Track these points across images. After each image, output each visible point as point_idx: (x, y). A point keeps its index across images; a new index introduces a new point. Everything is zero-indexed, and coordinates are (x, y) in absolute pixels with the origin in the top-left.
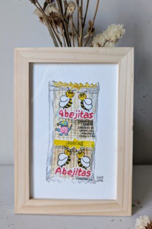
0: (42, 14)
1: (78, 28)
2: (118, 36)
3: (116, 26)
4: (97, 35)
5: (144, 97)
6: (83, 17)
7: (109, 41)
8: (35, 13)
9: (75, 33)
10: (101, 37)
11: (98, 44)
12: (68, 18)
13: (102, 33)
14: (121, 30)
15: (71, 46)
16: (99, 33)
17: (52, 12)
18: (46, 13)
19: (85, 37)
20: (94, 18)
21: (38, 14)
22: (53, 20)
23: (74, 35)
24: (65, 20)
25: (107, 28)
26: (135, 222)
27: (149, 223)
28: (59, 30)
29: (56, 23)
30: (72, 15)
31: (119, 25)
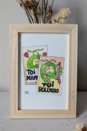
0: (21, 2)
1: (43, 10)
2: (67, 15)
3: (65, 9)
4: (54, 15)
5: (82, 52)
6: (46, 3)
9: (41, 13)
11: (55, 20)
12: (37, 4)
13: (57, 13)
14: (68, 11)
15: (39, 23)
17: (27, 1)
18: (23, 1)
19: (47, 16)
20: (52, 4)
21: (19, 2)
22: (27, 6)
23: (40, 15)
24: (35, 5)
26: (76, 126)
27: (84, 127)
28: (32, 11)
29: (30, 7)
30: (38, 3)
31: (67, 8)
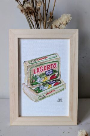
0: (22, 8)
1: (44, 16)
2: (68, 21)
3: (66, 15)
4: (55, 20)
5: (83, 57)
6: (47, 9)
7: (62, 24)
8: (18, 7)
9: (42, 19)
10: (57, 22)
11: (56, 26)
12: (38, 10)
13: (58, 19)
14: (69, 18)
15: (39, 28)
17: (28, 7)
18: (24, 7)
19: (48, 22)
20: (53, 10)
21: (20, 8)
22: (28, 12)
23: (41, 21)
24: (35, 11)
25: (61, 16)
26: (78, 134)
27: (86, 134)
28: (33, 17)
29: (31, 13)
30: (40, 9)
31: (68, 14)
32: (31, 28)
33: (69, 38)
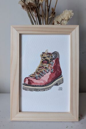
7: (64, 20)
10: (59, 18)
16: (58, 15)
25: (63, 12)
32: (33, 24)
33: (69, 34)
